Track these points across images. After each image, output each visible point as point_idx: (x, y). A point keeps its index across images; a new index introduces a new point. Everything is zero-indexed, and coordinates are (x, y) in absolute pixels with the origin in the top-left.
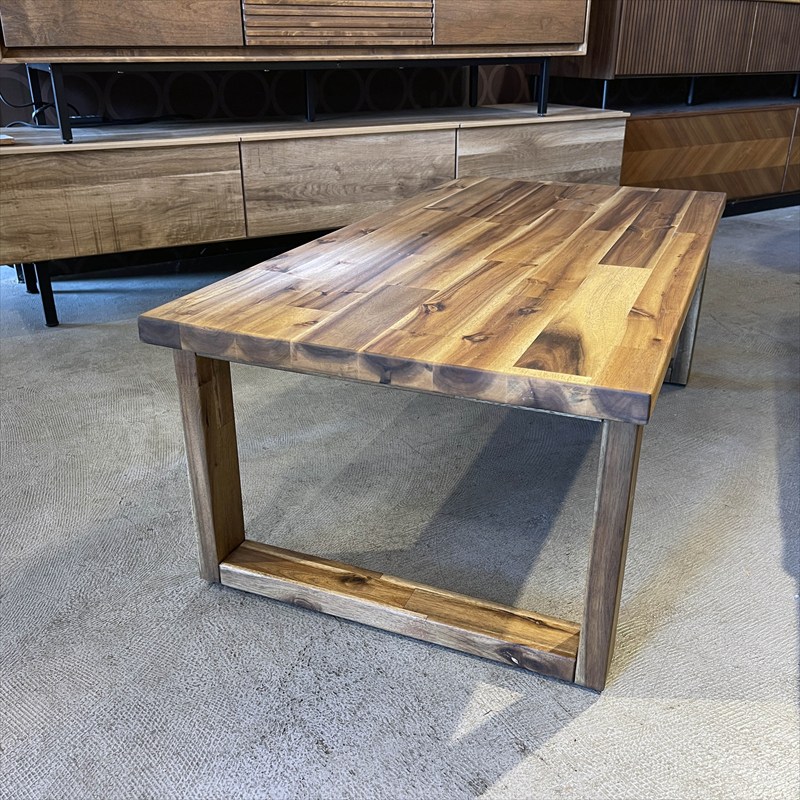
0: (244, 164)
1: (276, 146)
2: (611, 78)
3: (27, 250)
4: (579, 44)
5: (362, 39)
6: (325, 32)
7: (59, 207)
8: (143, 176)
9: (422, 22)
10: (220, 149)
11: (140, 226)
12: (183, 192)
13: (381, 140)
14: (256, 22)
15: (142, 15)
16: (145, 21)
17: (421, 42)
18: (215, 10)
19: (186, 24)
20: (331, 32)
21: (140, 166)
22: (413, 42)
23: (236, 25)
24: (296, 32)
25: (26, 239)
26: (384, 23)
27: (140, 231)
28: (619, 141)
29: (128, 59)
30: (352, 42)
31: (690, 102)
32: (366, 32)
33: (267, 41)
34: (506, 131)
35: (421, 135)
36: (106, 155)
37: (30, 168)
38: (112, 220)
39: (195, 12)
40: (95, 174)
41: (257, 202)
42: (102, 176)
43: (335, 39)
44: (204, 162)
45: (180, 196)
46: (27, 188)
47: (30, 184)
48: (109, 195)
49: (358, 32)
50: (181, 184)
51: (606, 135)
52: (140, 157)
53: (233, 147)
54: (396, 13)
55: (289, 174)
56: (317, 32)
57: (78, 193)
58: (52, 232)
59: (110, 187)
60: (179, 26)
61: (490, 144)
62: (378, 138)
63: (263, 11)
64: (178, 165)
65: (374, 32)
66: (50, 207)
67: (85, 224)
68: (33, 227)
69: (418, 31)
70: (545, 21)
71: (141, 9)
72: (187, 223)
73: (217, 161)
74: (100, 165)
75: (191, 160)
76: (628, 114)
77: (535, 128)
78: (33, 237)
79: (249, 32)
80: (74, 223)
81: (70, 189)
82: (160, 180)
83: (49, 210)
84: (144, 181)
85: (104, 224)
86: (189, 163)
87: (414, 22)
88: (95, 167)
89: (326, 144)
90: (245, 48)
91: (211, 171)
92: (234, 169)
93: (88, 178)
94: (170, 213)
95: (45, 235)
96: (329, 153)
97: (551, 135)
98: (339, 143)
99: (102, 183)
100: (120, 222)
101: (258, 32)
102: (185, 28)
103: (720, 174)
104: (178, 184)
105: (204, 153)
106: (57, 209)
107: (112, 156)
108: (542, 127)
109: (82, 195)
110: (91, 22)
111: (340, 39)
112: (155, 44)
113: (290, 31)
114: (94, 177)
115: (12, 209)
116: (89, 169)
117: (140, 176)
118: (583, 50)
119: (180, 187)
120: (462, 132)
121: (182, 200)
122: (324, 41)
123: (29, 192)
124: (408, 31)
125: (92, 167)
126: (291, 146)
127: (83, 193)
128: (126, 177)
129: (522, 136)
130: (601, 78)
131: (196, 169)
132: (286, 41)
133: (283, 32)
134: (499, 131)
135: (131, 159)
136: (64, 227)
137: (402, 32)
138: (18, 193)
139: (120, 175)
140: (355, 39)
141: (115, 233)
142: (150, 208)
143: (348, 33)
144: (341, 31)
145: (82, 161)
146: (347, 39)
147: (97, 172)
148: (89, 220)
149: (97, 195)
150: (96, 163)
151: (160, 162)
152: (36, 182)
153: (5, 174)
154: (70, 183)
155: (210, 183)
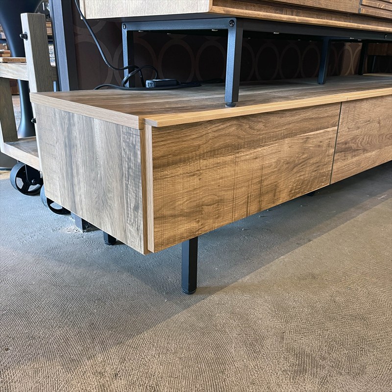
0: (340, 121)
1: (357, 105)
3: (200, 224)
7: (229, 174)
8: (287, 136)
10: (332, 108)
11: (276, 185)
12: (305, 149)
21: (286, 127)
24: (383, 6)
25: (200, 212)
27: (275, 190)
33: (370, 11)
36: (269, 117)
37: (216, 134)
38: (261, 182)
40: (258, 137)
41: (340, 154)
42: (262, 140)
44: (321, 121)
45: (303, 153)
46: (210, 157)
47: (213, 153)
48: (263, 157)
50: (305, 142)
52: (288, 118)
53: (337, 107)
55: (358, 128)
57: (244, 158)
58: (220, 202)
59: (265, 150)
64: (306, 124)
66: (224, 175)
67: (243, 189)
68: (207, 199)
72: (302, 177)
73: (328, 119)
74: (263, 128)
75: (315, 119)
78: (206, 209)
80: (237, 189)
81: (240, 155)
82: (296, 139)
83: (222, 178)
84: (287, 140)
85: (255, 187)
86: (313, 122)
90: (359, 16)
91: (323, 128)
92: (335, 126)
93: (254, 142)
94: (295, 170)
95: (215, 206)
96: (379, 109)
98: (384, 101)
99: (260, 146)
100: (265, 183)
105: (323, 113)
106: (227, 177)
107: (272, 118)
109: (247, 160)
113: (381, 4)
114: (257, 141)
115: (195, 181)
116: (255, 132)
117: (284, 137)
119: (304, 145)
121: (304, 156)
123: (212, 161)
125: (258, 130)
127: (247, 157)
128: (277, 138)
132: (377, 13)
133: (378, 4)
135: (283, 120)
136: (228, 195)
138: (203, 163)
139: (273, 137)
141: (261, 195)
142: (285, 166)
145: (252, 124)
147: (260, 135)
148: (246, 184)
149: (256, 158)
150: (260, 126)
151: (298, 122)
152: (218, 150)
153: (196, 143)
154: (241, 148)
155: (321, 139)
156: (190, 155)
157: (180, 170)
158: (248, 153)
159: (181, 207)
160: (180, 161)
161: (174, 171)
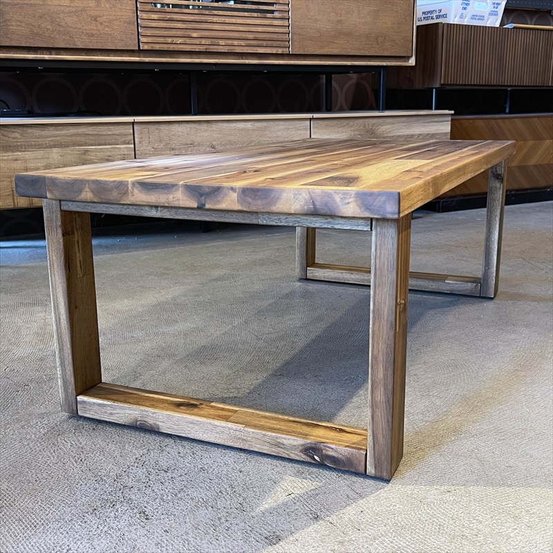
0: (136, 140)
1: (163, 127)
2: (437, 86)
4: (409, 57)
5: (233, 48)
6: (203, 42)
8: (54, 146)
9: (280, 37)
10: (117, 127)
12: (86, 160)
13: (249, 125)
14: (149, 32)
15: (59, 25)
16: (62, 29)
17: (280, 51)
18: (117, 23)
19: (94, 32)
20: (208, 42)
21: (52, 139)
22: (274, 51)
23: (132, 34)
24: (180, 41)
26: (251, 36)
28: (447, 133)
29: (47, 57)
30: (225, 49)
31: (507, 111)
32: (236, 43)
33: (157, 47)
34: (351, 122)
35: (281, 123)
36: (25, 129)
39: (101, 24)
40: (15, 144)
42: (21, 146)
43: (212, 47)
44: (104, 138)
48: (25, 160)
49: (230, 42)
50: (84, 154)
51: (435, 128)
52: (52, 131)
53: (128, 127)
54: (260, 29)
55: (173, 149)
56: (197, 41)
59: (27, 155)
60: (87, 34)
61: (338, 132)
62: (246, 124)
63: (154, 24)
64: (83, 139)
65: (242, 43)
67: (5, 183)
69: (278, 43)
70: (380, 39)
71: (58, 20)
73: (115, 137)
74: (19, 137)
75: (93, 135)
76: (453, 112)
77: (375, 121)
79: (142, 39)
82: (68, 150)
84: (55, 150)
86: (92, 138)
87: (275, 36)
88: (16, 138)
89: (204, 126)
90: (140, 52)
91: (109, 145)
92: (128, 144)
93: (10, 146)
96: (206, 134)
97: (388, 126)
98: (214, 126)
99: (20, 151)
101: (150, 40)
102: (93, 35)
103: (536, 166)
104: (82, 154)
105: (105, 131)
107: (30, 130)
108: (381, 120)
109: (4, 160)
110: (19, 28)
111: (215, 47)
112: (69, 46)
113: (175, 40)
114: (14, 146)
116: (11, 139)
117: (51, 147)
118: (412, 62)
119: (83, 157)
120: (316, 122)
122: (202, 48)
124: (269, 43)
125: (13, 138)
126: (175, 128)
127: (5, 158)
128: (40, 147)
129: (365, 126)
130: (430, 86)
131: (97, 142)
132: (172, 47)
133: (169, 40)
134: (345, 122)
135: (45, 132)
137: (265, 43)
139: (35, 145)
140: (227, 48)
143: (222, 42)
144: (216, 41)
145: (5, 133)
146: (221, 47)
147: (17, 142)
148: (9, 180)
149: (16, 160)
150: (17, 135)
151: (68, 136)
155: (109, 154)
158: (5, 155)
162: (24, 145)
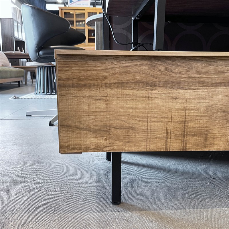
3: (108, 142)
7: (141, 107)
8: (220, 84)
11: (207, 130)
21: (219, 75)
25: (108, 132)
27: (207, 135)
36: (192, 63)
38: (184, 122)
40: (178, 79)
42: (184, 83)
46: (118, 87)
47: (121, 85)
48: (186, 99)
57: (160, 96)
58: (130, 129)
59: (189, 93)
67: (160, 124)
68: (116, 123)
74: (184, 72)
78: (114, 131)
80: (151, 122)
81: (154, 92)
83: (132, 108)
84: (221, 89)
85: (176, 125)
88: (179, 73)
93: (172, 82)
99: (182, 88)
100: (191, 125)
106: (139, 109)
109: (163, 98)
114: (177, 82)
115: (102, 105)
116: (174, 75)
123: (119, 92)
125: (177, 73)
127: (164, 95)
128: (205, 84)
136: (142, 125)
138: (110, 91)
139: (199, 83)
141: (185, 134)
142: (220, 114)
145: (169, 67)
147: (180, 77)
148: (165, 120)
149: (176, 99)
152: (127, 83)
153: (102, 74)
154: (155, 86)
156: (96, 82)
157: (86, 92)
158: (165, 92)
159: (87, 123)
160: (85, 86)
161: (79, 92)
162: (188, 82)
